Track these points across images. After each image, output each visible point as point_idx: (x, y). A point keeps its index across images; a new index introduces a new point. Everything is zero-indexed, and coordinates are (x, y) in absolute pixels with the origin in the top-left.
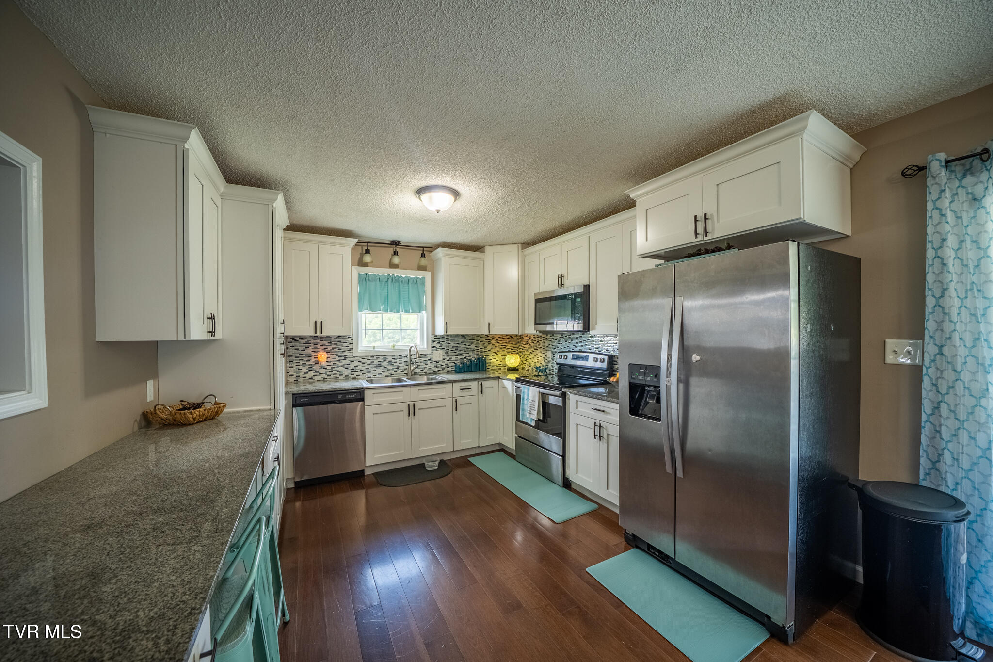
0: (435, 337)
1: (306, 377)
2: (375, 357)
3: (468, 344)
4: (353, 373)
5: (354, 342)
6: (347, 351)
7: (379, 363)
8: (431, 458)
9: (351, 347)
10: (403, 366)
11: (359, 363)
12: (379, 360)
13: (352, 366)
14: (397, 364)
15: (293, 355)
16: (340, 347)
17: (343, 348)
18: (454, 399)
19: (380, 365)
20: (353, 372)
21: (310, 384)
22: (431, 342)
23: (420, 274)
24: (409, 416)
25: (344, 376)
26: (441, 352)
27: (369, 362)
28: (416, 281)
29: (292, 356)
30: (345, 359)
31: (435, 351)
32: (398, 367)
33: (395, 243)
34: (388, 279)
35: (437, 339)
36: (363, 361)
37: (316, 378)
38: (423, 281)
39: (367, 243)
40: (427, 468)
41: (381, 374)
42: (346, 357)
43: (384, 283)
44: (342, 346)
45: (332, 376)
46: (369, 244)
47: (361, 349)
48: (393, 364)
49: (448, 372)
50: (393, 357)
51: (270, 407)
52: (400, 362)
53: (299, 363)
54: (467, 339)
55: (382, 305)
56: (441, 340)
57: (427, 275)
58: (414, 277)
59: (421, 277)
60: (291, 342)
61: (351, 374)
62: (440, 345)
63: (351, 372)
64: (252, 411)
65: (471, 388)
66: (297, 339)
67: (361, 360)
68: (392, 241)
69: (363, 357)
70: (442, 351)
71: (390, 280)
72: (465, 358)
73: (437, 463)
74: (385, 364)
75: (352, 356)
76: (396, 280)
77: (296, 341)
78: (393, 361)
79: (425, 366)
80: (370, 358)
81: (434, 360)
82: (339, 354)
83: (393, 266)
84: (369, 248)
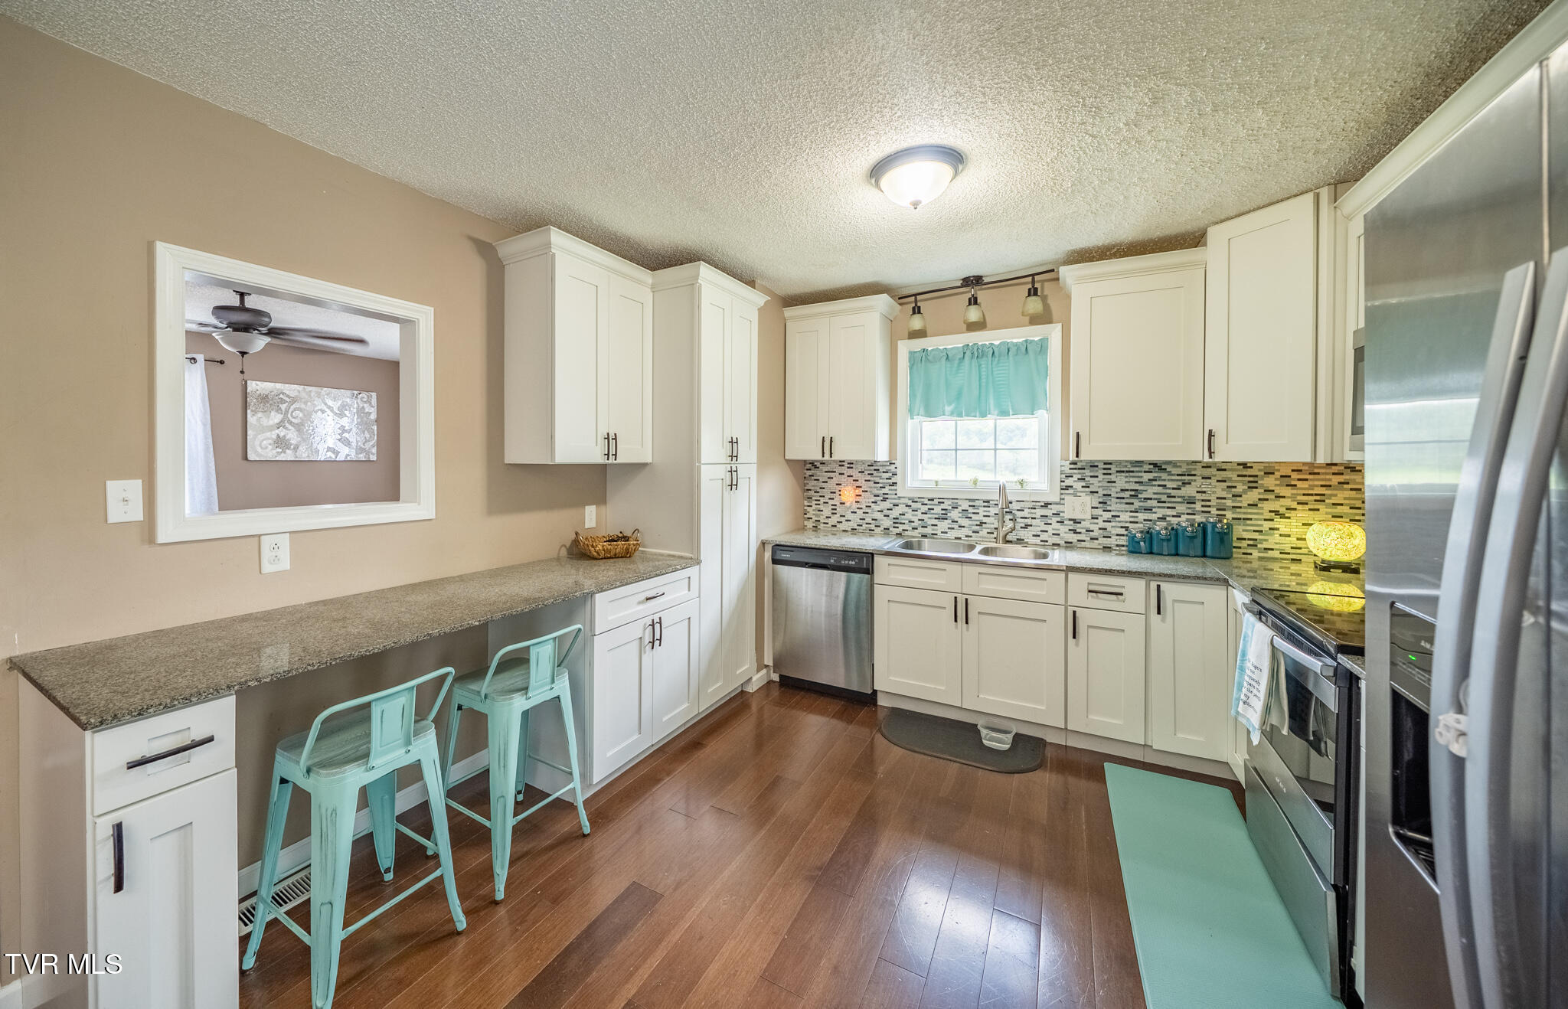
0: (1072, 466)
1: (827, 523)
2: (936, 501)
3: (1170, 484)
4: (897, 525)
5: (898, 471)
6: (888, 488)
7: (944, 512)
8: (996, 720)
9: (893, 480)
10: (992, 522)
11: (907, 509)
12: (943, 506)
13: (895, 513)
14: (980, 517)
15: (813, 488)
16: (877, 480)
17: (880, 481)
18: (1070, 610)
19: (944, 516)
20: (897, 523)
21: (833, 534)
22: (1058, 477)
23: (1035, 333)
24: (956, 621)
25: (882, 528)
26: (1088, 501)
27: (925, 508)
28: (1026, 348)
29: (810, 490)
30: (884, 500)
31: (1072, 497)
32: (982, 523)
33: (974, 281)
34: (964, 353)
35: (1075, 471)
36: (914, 506)
37: (841, 527)
38: (1043, 346)
39: (915, 295)
40: (985, 742)
41: (946, 533)
42: (886, 496)
43: (957, 362)
44: (880, 477)
45: (865, 526)
46: (919, 297)
47: (910, 483)
48: (970, 515)
49: (1107, 549)
50: (971, 504)
51: (691, 555)
52: (985, 514)
53: (819, 500)
54: (1170, 474)
55: (950, 404)
56: (1087, 472)
57: (1054, 332)
58: (1020, 340)
59: (1036, 339)
60: (810, 470)
61: (894, 527)
62: (1084, 484)
63: (894, 523)
64: (662, 555)
65: (1121, 594)
66: (818, 464)
67: (910, 503)
68: (964, 280)
69: (913, 498)
70: (1088, 498)
71: (968, 353)
72: (1163, 519)
73: (1010, 737)
74: (954, 514)
75: (896, 496)
76: (978, 353)
77: (816, 467)
78: (971, 510)
79: (1046, 528)
80: (926, 501)
81: (1066, 515)
82: (876, 492)
83: (972, 327)
84: (918, 305)
